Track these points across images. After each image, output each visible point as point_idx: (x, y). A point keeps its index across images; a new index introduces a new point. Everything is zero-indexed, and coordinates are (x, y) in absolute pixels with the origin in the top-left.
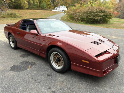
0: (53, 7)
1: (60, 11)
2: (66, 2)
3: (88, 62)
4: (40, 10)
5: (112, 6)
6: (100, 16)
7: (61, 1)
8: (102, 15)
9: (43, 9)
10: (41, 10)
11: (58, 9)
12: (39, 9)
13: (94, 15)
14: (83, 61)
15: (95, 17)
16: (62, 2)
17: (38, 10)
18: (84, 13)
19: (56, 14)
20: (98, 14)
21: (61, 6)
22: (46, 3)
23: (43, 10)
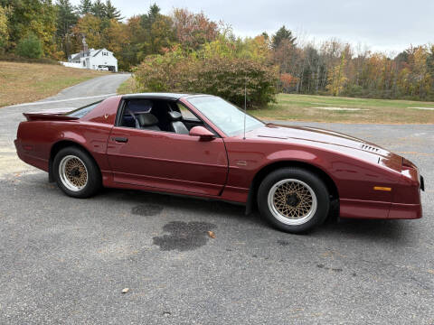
0: (62, 53)
1: (91, 68)
2: (112, 38)
3: (389, 189)
4: (17, 61)
5: (260, 56)
6: (250, 86)
7: (92, 34)
8: (255, 82)
9: (29, 57)
10: (22, 61)
11: (82, 59)
12: (12, 60)
13: (232, 82)
14: (376, 188)
15: (235, 88)
16: (95, 38)
17: (7, 60)
18: (200, 76)
19: (91, 78)
20: (244, 80)
21: (93, 52)
22: (40, 36)
23: (31, 62)
